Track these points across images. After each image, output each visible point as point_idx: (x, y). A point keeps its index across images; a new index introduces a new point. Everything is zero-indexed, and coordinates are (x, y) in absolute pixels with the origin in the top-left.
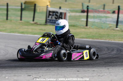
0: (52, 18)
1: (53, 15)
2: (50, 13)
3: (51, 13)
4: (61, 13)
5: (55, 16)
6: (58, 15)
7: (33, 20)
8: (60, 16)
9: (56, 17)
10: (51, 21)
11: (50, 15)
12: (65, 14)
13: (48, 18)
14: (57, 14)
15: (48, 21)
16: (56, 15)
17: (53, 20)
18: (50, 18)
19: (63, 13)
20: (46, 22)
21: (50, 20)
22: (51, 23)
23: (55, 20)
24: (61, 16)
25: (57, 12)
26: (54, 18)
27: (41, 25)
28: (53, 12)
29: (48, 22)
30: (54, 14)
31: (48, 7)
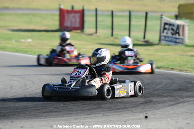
0: (167, 33)
1: (169, 30)
2: (165, 26)
3: (167, 26)
4: (178, 26)
5: (171, 31)
6: (175, 28)
7: (144, 37)
8: (176, 30)
9: (173, 32)
10: (167, 39)
11: (165, 29)
12: (183, 27)
13: (162, 34)
14: (173, 27)
15: (163, 38)
16: (172, 29)
17: (169, 37)
18: (165, 34)
19: (181, 25)
20: (160, 40)
21: (166, 37)
22: (167, 41)
23: (171, 37)
24: (178, 31)
25: (173, 25)
26: (170, 35)
28: (170, 25)
29: (163, 40)
30: (171, 27)
31: (162, 16)
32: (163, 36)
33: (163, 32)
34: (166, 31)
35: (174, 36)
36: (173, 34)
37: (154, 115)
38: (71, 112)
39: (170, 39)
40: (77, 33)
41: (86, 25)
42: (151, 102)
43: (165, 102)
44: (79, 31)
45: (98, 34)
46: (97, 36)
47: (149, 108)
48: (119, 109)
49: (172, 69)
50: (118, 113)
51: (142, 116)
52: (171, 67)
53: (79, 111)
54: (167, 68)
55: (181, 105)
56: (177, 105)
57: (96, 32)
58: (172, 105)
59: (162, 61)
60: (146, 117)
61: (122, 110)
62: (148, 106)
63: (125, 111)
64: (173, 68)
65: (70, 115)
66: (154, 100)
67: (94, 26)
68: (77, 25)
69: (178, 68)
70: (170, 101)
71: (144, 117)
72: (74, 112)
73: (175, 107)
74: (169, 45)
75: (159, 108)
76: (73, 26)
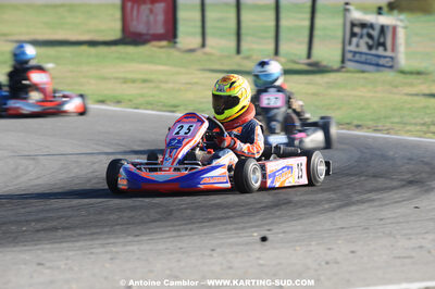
0: (358, 46)
1: (361, 37)
3: (357, 30)
4: (383, 29)
5: (366, 39)
6: (375, 33)
7: (309, 56)
8: (379, 39)
9: (371, 42)
10: (357, 57)
11: (353, 35)
12: (394, 29)
13: (347, 48)
14: (371, 31)
15: (350, 56)
16: (370, 36)
17: (361, 53)
18: (353, 47)
19: (388, 26)
20: (343, 61)
21: (355, 53)
22: (357, 62)
23: (366, 54)
24: (382, 40)
25: (372, 26)
26: (364, 49)
28: (363, 25)
29: (350, 60)
30: (365, 31)
31: (348, 7)
32: (350, 52)
33: (350, 43)
34: (355, 40)
35: (373, 52)
36: (370, 47)
37: (284, 232)
38: (98, 230)
39: (363, 58)
40: (161, 47)
41: (181, 28)
42: (289, 202)
43: (319, 203)
44: (164, 43)
45: (207, 49)
46: (205, 54)
47: (279, 217)
48: (211, 220)
49: (358, 126)
50: (206, 230)
51: (257, 235)
52: (356, 122)
53: (118, 227)
54: (348, 124)
55: (353, 208)
56: (345, 209)
57: (203, 45)
58: (334, 210)
59: (339, 108)
60: (264, 239)
61: (216, 222)
62: (278, 213)
63: (224, 225)
64: (359, 123)
65: (95, 236)
66: (296, 199)
67: (199, 30)
68: (160, 30)
69: (370, 123)
70: (331, 201)
71: (258, 238)
72: (106, 230)
73: (338, 214)
74: (363, 72)
75: (300, 217)
76: (152, 32)
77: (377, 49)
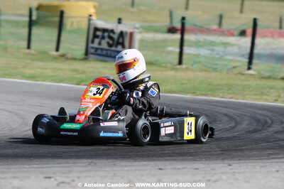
0: (100, 44)
1: (103, 38)
2: (96, 33)
3: (99, 33)
4: (122, 34)
5: (107, 40)
6: (115, 36)
7: (57, 49)
8: (118, 39)
9: (111, 42)
10: (99, 52)
11: (95, 36)
12: (131, 34)
13: (91, 45)
14: (112, 35)
15: (92, 51)
16: (111, 38)
17: (102, 49)
18: (96, 45)
19: (126, 33)
20: (86, 53)
21: (97, 49)
22: (99, 55)
23: (107, 50)
24: (121, 41)
25: (112, 31)
26: (104, 45)
27: (74, 59)
28: (105, 30)
29: (92, 54)
30: (106, 34)
31: (91, 18)
32: (93, 48)
33: (93, 42)
34: (97, 41)
35: (113, 48)
36: (110, 45)
39: (104, 52)
77: (116, 46)
